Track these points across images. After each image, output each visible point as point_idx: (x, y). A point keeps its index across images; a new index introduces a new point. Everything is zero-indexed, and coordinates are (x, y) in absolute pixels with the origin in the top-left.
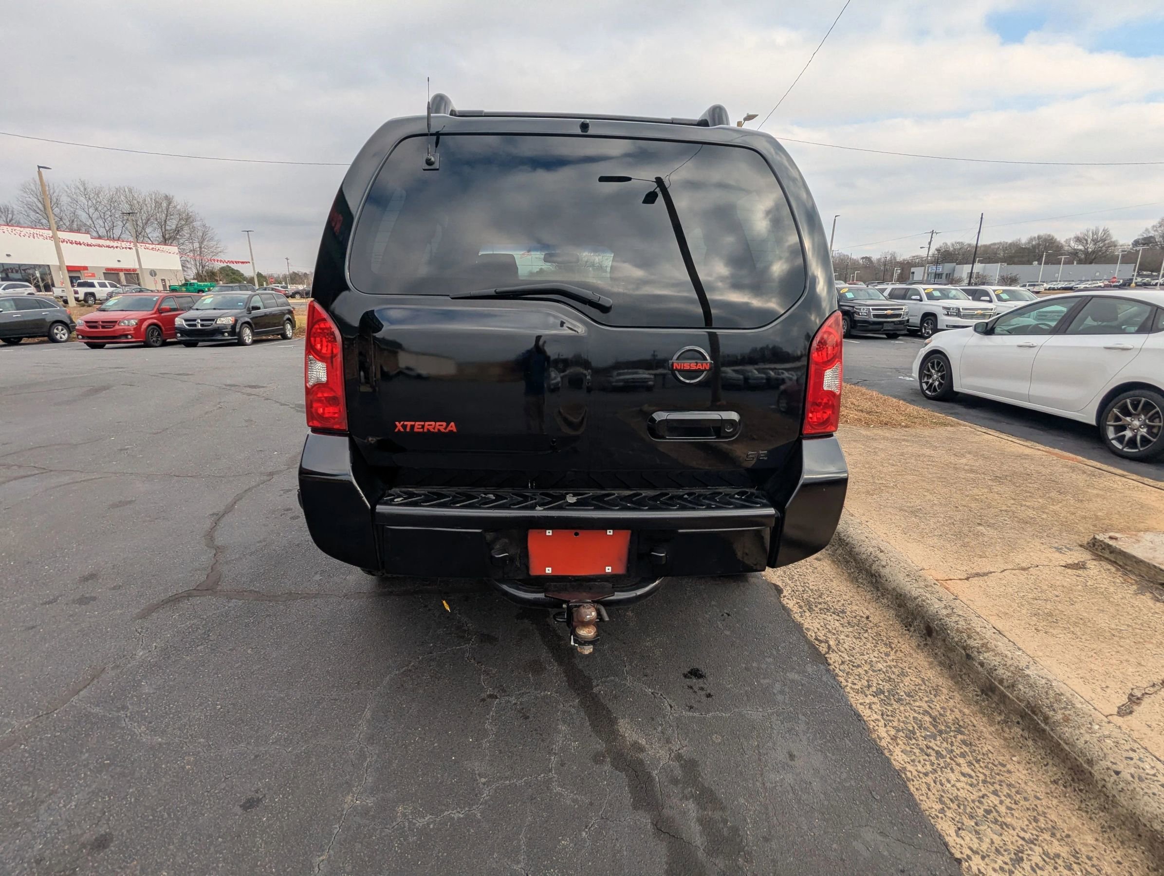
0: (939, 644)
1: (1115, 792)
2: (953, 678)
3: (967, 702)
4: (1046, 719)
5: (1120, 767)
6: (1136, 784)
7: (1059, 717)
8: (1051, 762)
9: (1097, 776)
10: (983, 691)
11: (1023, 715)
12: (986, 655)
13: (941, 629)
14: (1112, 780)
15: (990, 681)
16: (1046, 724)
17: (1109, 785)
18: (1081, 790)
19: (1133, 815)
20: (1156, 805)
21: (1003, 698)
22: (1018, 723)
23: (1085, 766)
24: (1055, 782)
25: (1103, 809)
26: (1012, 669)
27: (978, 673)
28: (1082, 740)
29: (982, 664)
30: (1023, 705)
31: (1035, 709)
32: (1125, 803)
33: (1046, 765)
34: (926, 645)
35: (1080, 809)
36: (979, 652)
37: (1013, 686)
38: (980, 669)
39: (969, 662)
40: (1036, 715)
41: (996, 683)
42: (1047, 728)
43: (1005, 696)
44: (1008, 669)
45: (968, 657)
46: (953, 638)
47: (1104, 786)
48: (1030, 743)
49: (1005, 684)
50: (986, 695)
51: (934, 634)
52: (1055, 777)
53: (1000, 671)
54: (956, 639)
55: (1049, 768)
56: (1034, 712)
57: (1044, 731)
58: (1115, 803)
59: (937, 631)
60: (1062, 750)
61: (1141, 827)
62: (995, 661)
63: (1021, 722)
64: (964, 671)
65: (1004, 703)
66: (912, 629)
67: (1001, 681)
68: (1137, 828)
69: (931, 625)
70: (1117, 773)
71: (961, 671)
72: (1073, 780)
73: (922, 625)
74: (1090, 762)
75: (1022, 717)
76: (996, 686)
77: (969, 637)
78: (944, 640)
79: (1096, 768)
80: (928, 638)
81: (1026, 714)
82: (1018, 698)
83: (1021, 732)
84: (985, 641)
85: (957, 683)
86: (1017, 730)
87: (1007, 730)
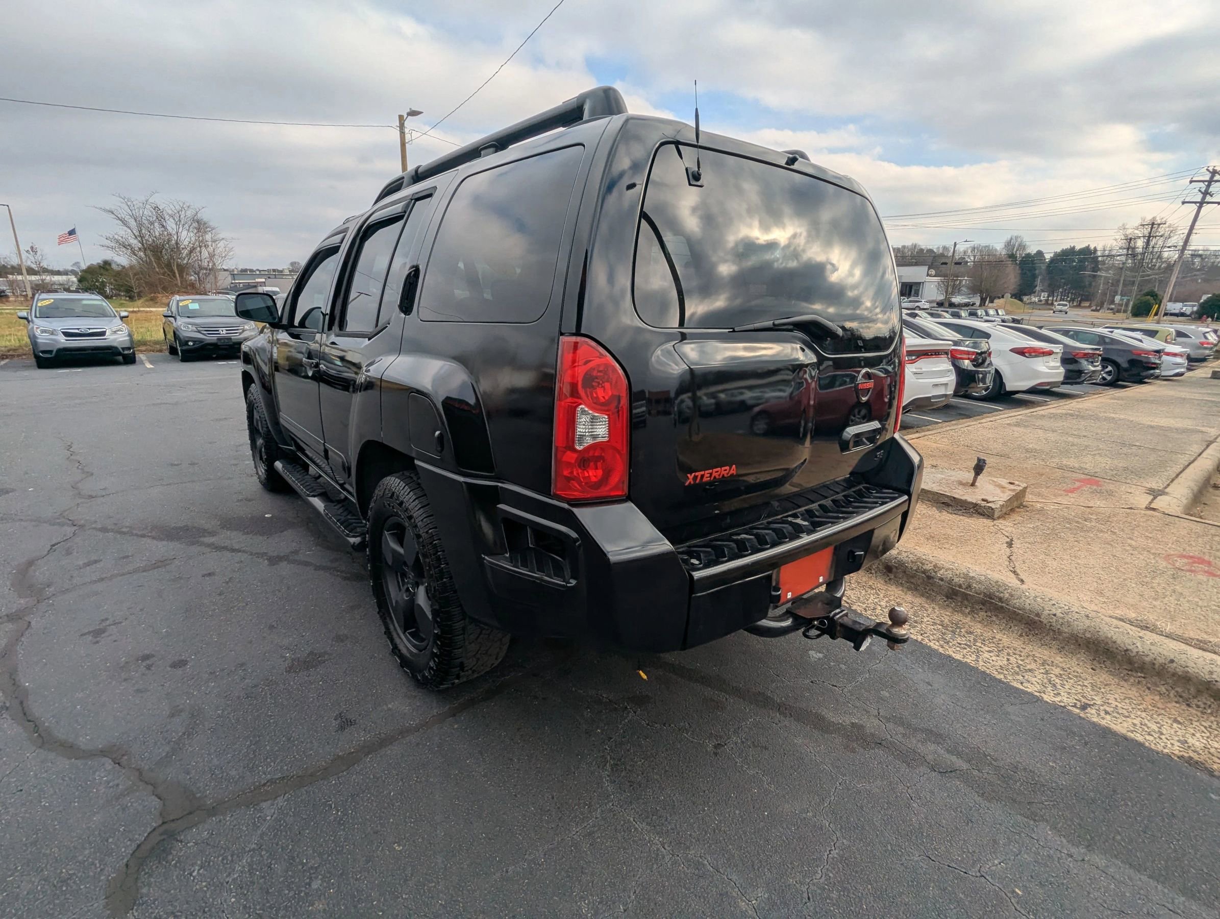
0: (901, 576)
1: (1059, 627)
2: (922, 595)
3: (942, 607)
4: (1000, 599)
5: (1054, 611)
6: (1067, 618)
7: (1007, 595)
8: (1012, 625)
9: (1045, 621)
10: (947, 597)
11: (983, 603)
12: (941, 572)
13: (899, 565)
14: (1054, 620)
15: (951, 588)
16: (1002, 602)
17: (1054, 624)
18: (1037, 634)
19: (1072, 635)
20: (1082, 624)
21: (966, 597)
22: (981, 609)
23: (1037, 618)
24: (1021, 635)
25: (1054, 639)
26: (962, 576)
27: (940, 586)
28: (1027, 604)
29: (942, 579)
30: (982, 596)
31: (991, 596)
32: (1066, 630)
33: (1010, 628)
34: (890, 579)
35: (1042, 645)
36: (935, 572)
37: (970, 586)
38: (941, 583)
39: (931, 581)
40: (993, 599)
41: (957, 588)
42: (1004, 605)
43: (967, 595)
44: (959, 577)
45: (929, 577)
46: (912, 568)
47: (1051, 626)
48: (994, 618)
49: (964, 587)
50: (952, 598)
51: (894, 570)
52: (1020, 632)
53: (956, 580)
54: (915, 568)
55: (1013, 628)
56: (991, 598)
57: (1002, 607)
58: (1060, 632)
59: (896, 567)
60: (1019, 614)
61: (1079, 640)
62: (949, 575)
63: (983, 607)
64: (928, 588)
65: (967, 599)
66: (873, 571)
67: (960, 586)
68: (1077, 641)
69: (890, 564)
70: (1055, 615)
71: (925, 589)
72: (1030, 630)
73: (881, 567)
74: (1038, 615)
75: (983, 605)
76: (958, 590)
77: (923, 564)
78: (905, 572)
79: (1042, 617)
80: (890, 574)
81: (986, 601)
82: (977, 593)
83: (985, 614)
84: (934, 563)
85: (927, 598)
86: (982, 613)
87: (975, 616)
